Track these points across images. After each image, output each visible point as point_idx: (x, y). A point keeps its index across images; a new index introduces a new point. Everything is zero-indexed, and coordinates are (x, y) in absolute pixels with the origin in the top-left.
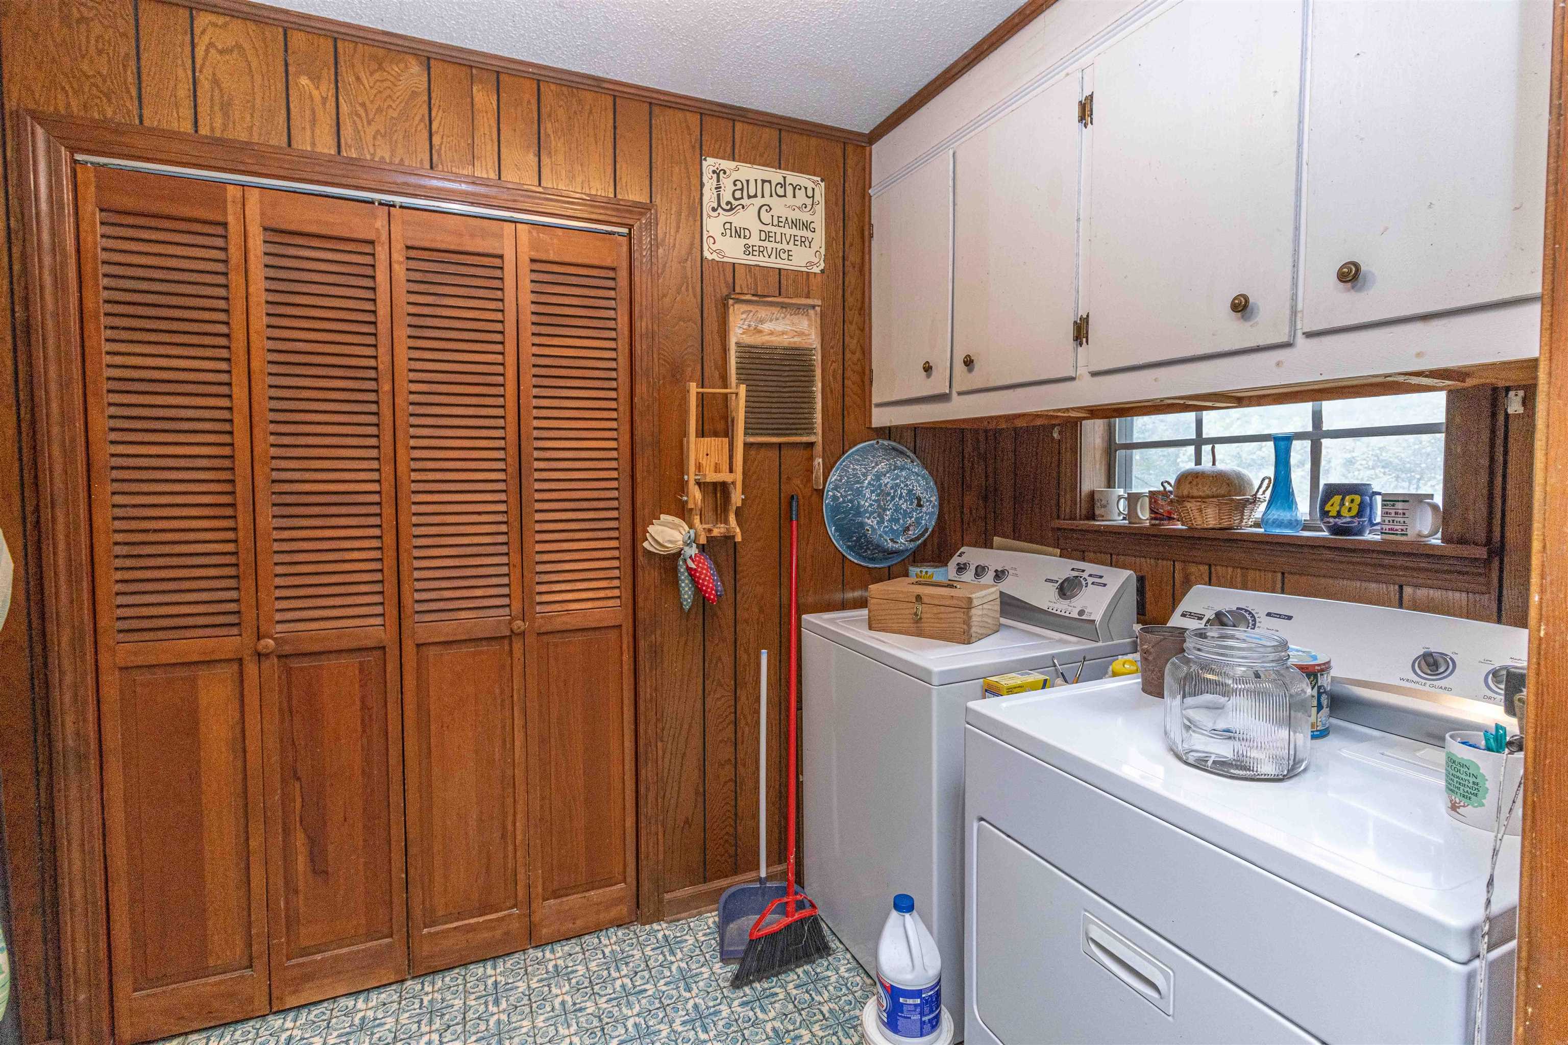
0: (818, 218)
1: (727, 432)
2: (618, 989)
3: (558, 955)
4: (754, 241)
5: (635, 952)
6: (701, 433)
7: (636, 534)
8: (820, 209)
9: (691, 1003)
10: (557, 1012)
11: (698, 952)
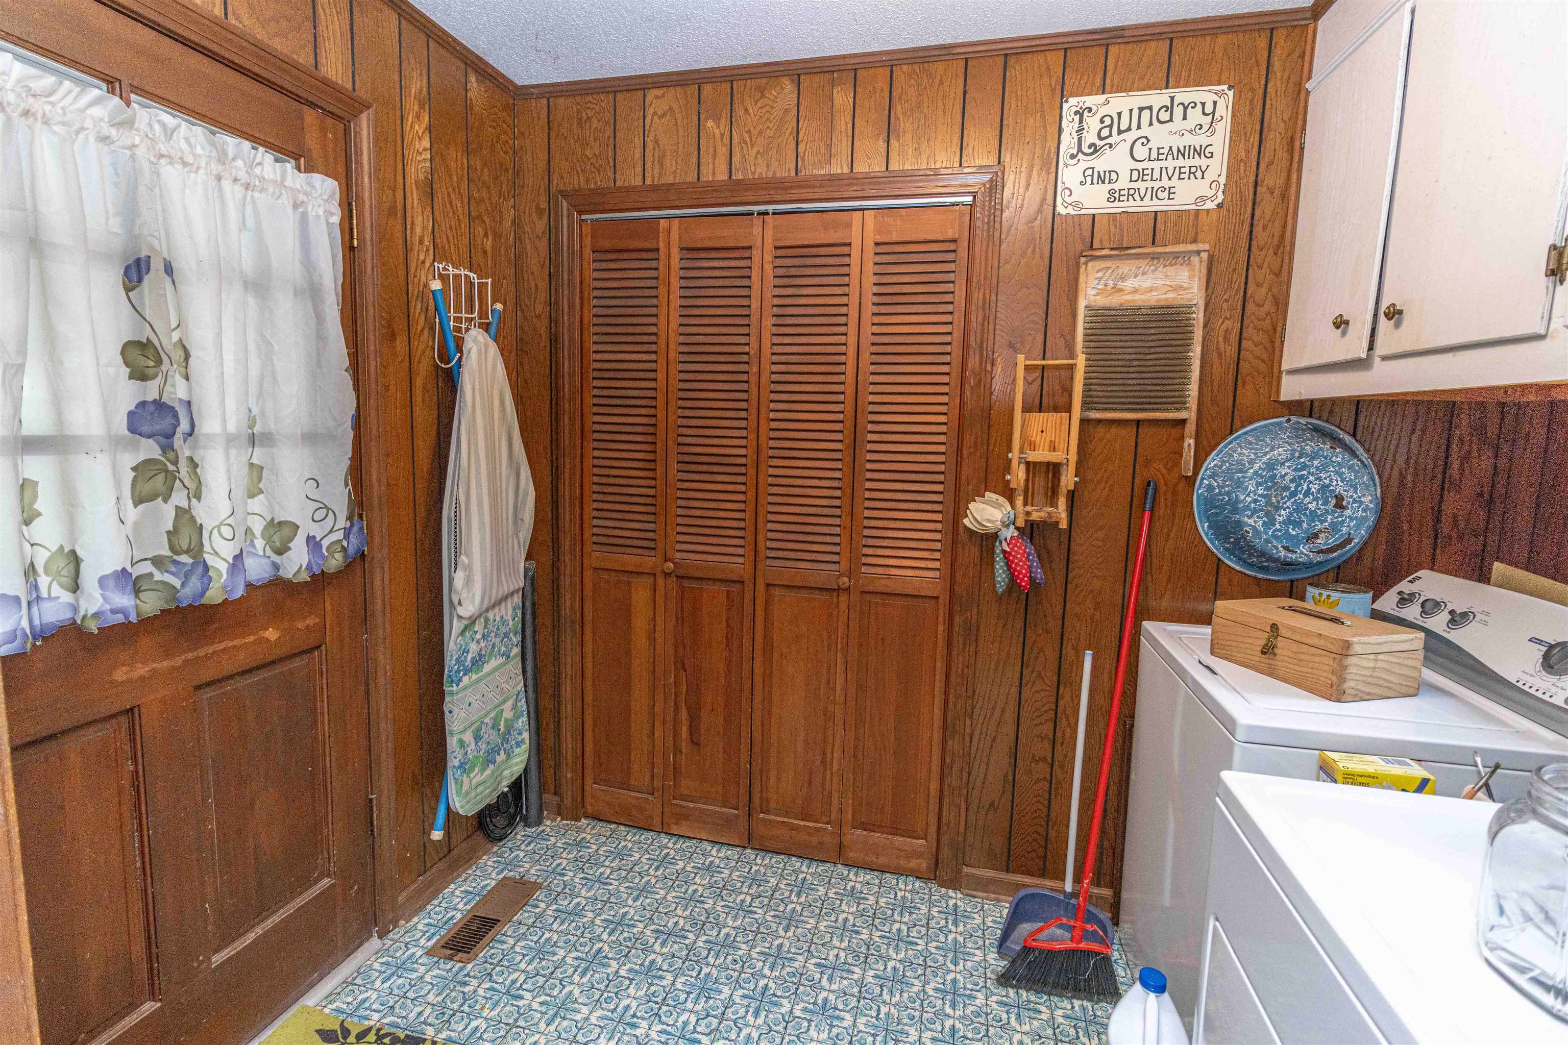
0: (1221, 138)
2: (894, 931)
3: (859, 879)
4: (1123, 183)
5: (923, 907)
8: (1223, 129)
9: (951, 976)
10: (838, 925)
11: (980, 933)
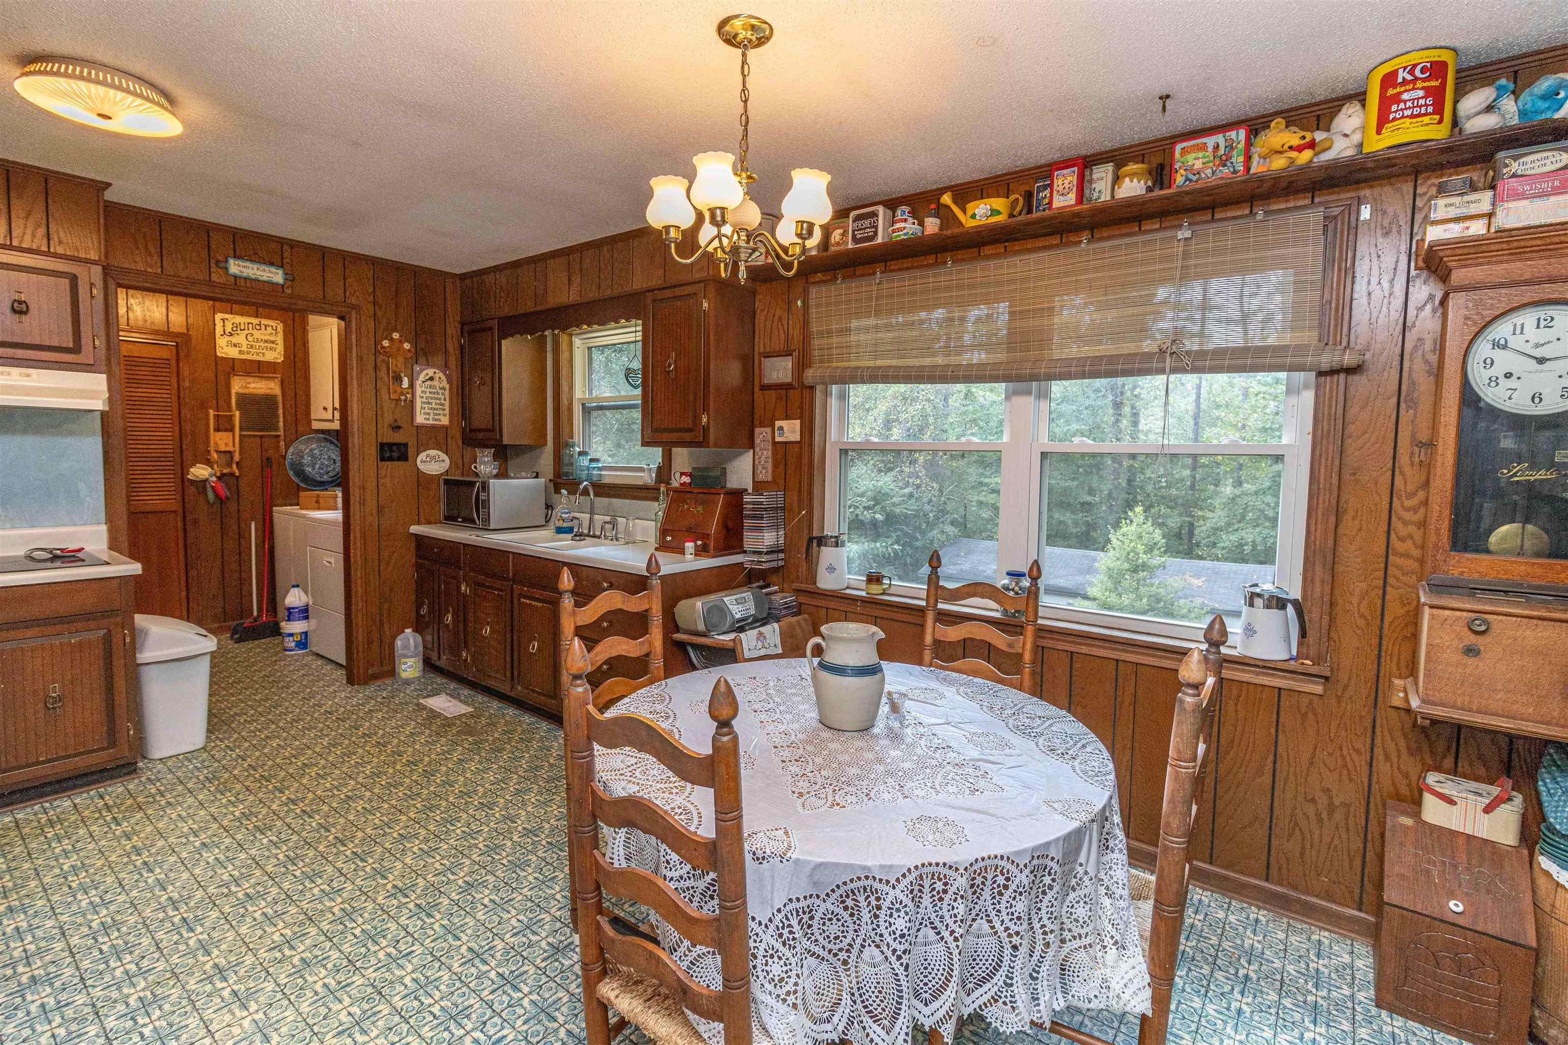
0: (280, 339)
1: (232, 430)
4: (244, 348)
6: (217, 430)
7: (184, 472)
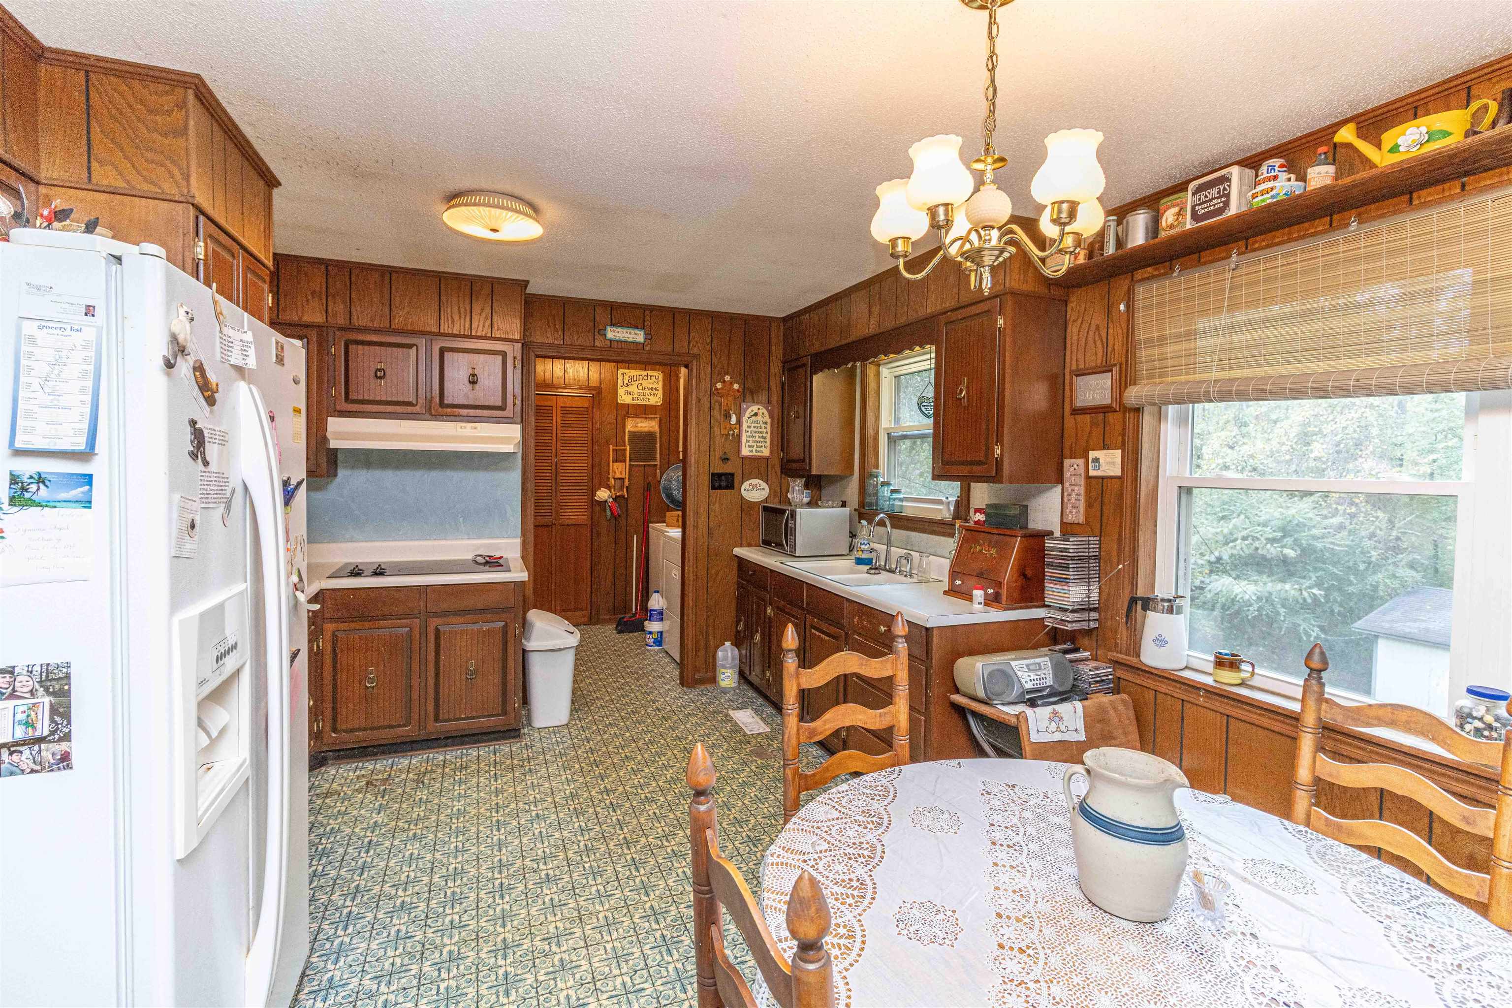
0: (660, 386)
1: (624, 461)
6: (616, 461)
7: (593, 494)
8: (661, 383)
